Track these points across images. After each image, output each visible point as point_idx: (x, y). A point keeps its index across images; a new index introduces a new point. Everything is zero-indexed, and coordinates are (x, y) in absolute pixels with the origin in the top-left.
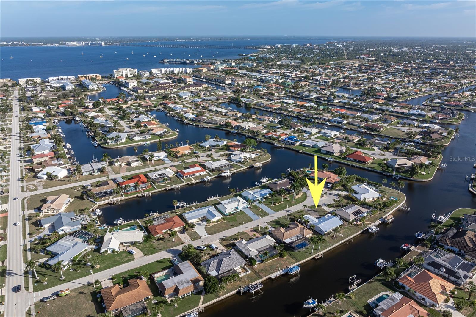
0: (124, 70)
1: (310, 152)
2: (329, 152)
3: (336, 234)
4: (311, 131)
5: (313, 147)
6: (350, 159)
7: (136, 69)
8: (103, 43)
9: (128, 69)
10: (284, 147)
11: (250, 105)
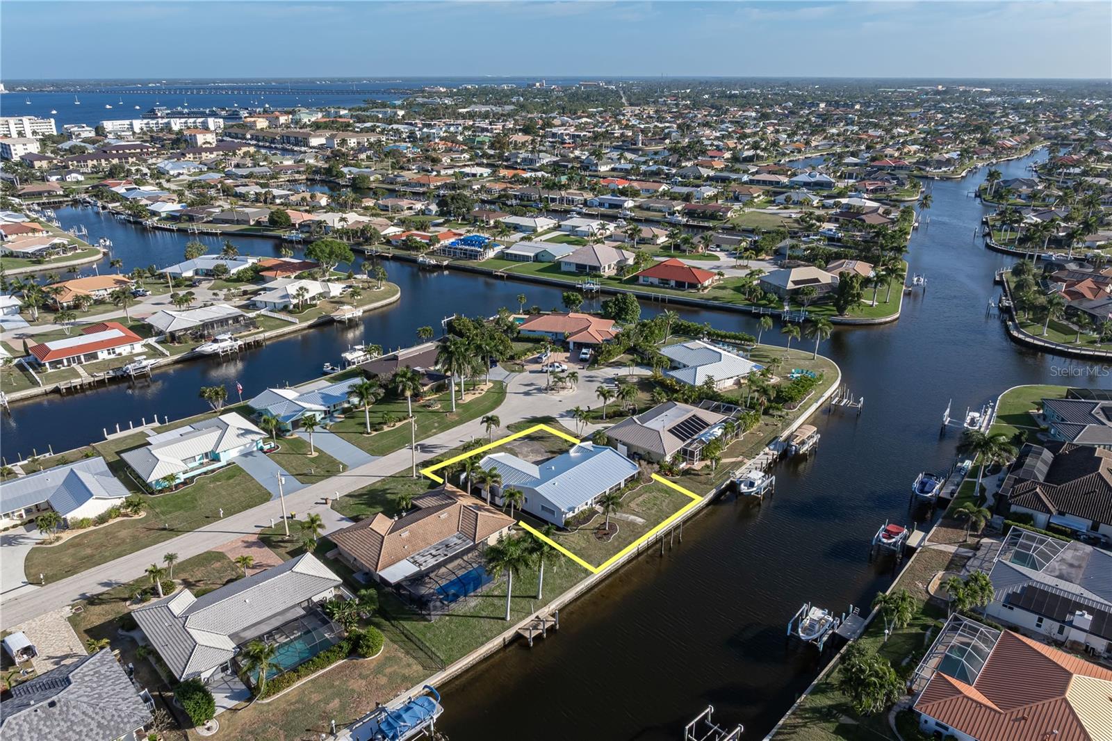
0: (13, 121)
1: (532, 273)
2: (586, 266)
3: (611, 515)
4: (534, 225)
5: (537, 258)
6: (651, 280)
7: (53, 121)
9: (25, 120)
10: (447, 267)
11: (364, 182)
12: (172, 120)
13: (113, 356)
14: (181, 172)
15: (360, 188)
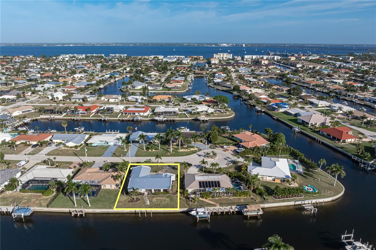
0: (222, 54)
2: (305, 121)
4: (318, 103)
6: (324, 133)
7: (232, 54)
8: (244, 45)
9: (225, 54)
10: (264, 112)
11: (289, 80)
12: (264, 56)
13: (139, 115)
15: (288, 82)
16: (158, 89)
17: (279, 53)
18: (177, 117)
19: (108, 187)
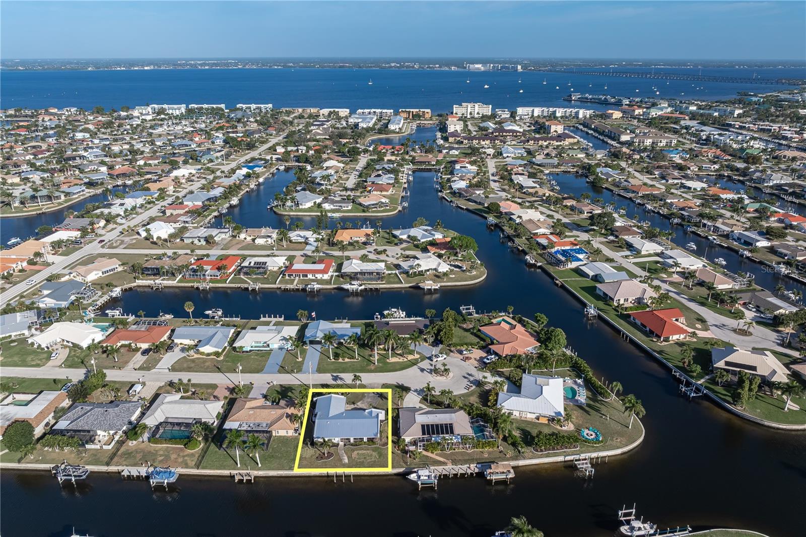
0: (470, 105)
2: (607, 295)
4: (640, 248)
5: (592, 278)
6: (636, 320)
7: (491, 106)
8: (519, 67)
9: (477, 105)
10: (540, 267)
11: (599, 182)
13: (314, 278)
14: (509, 155)
15: (595, 186)
16: (344, 208)
17: (591, 97)
18: (383, 282)
19: (282, 433)
